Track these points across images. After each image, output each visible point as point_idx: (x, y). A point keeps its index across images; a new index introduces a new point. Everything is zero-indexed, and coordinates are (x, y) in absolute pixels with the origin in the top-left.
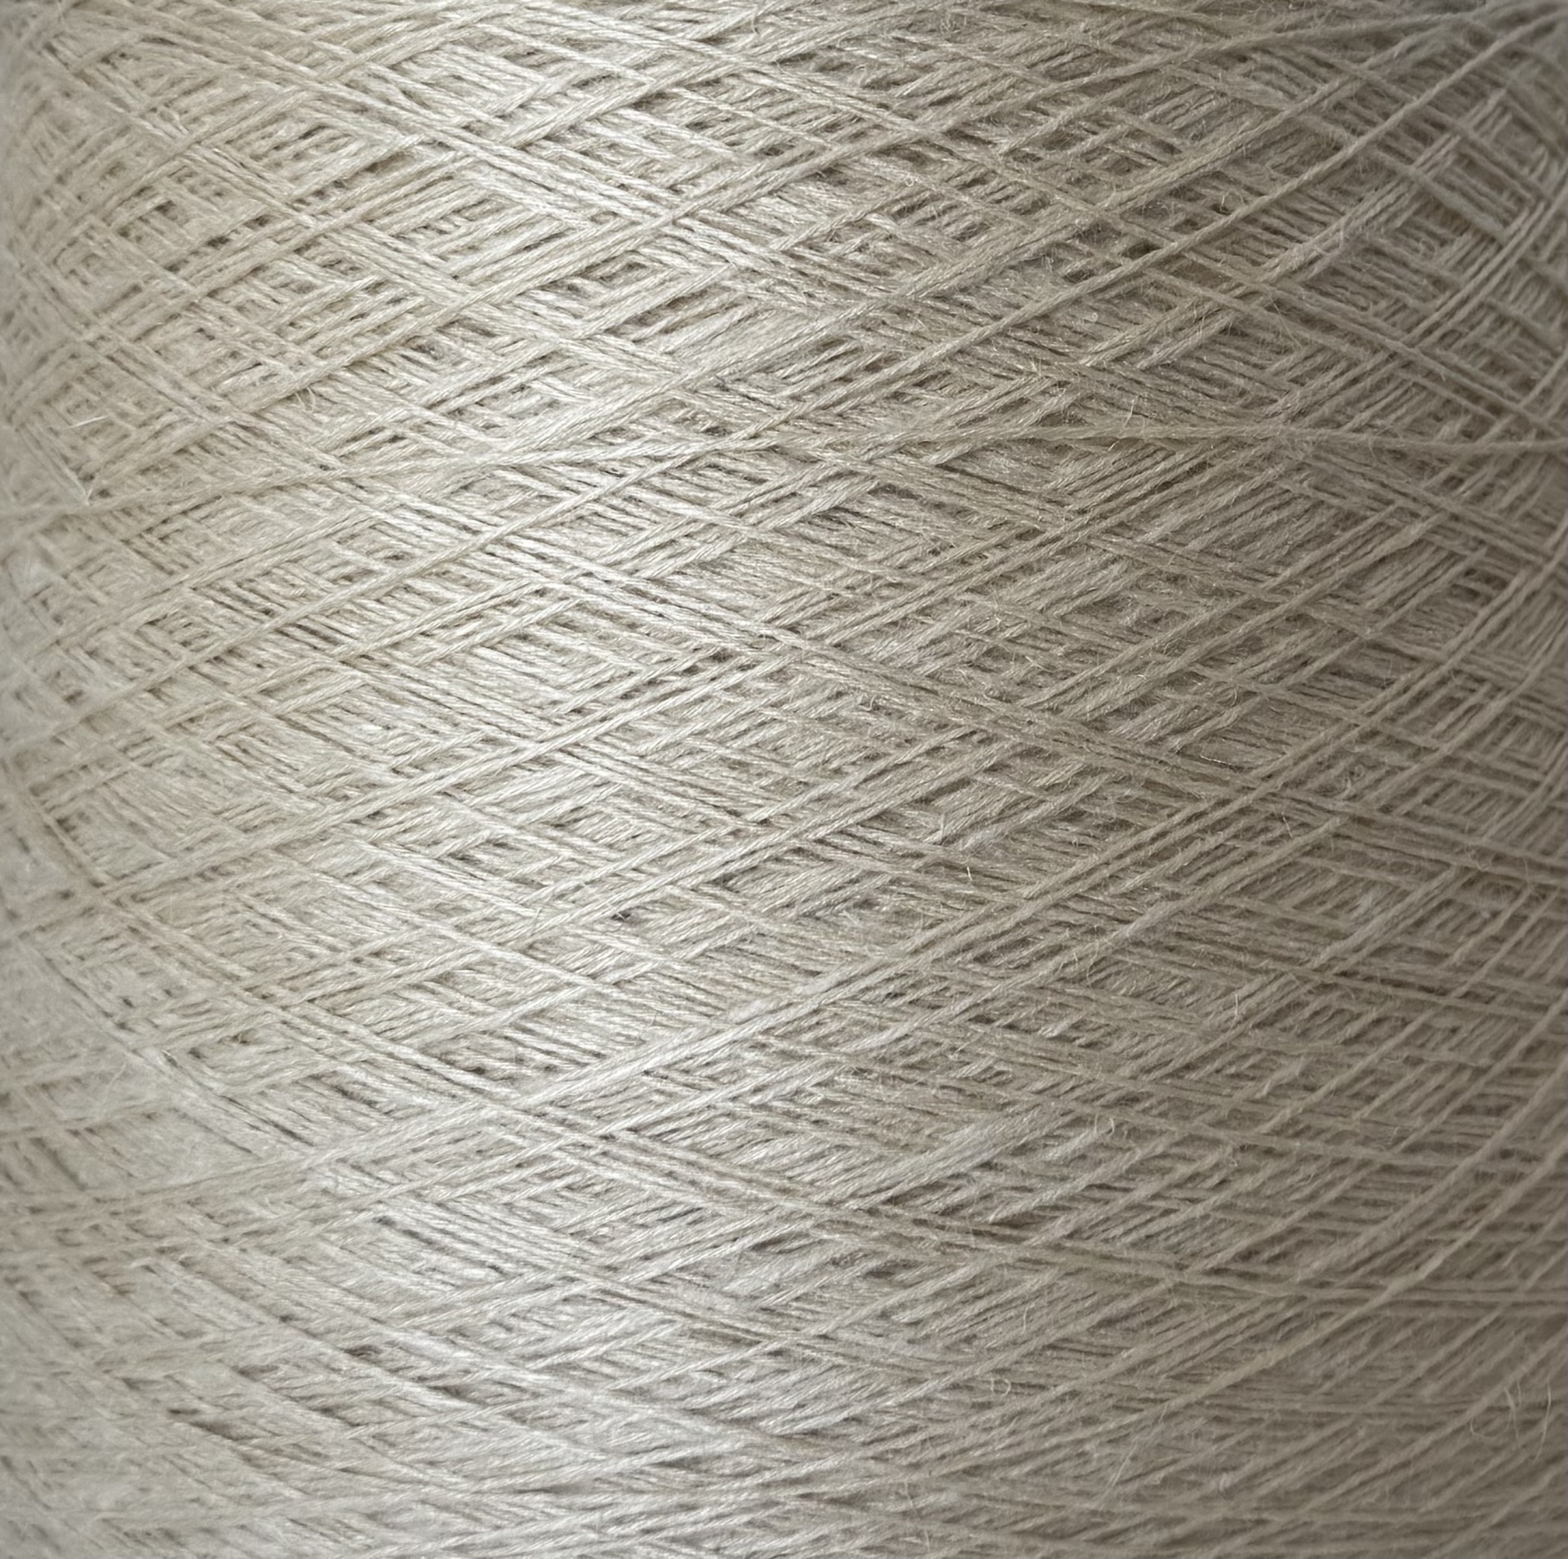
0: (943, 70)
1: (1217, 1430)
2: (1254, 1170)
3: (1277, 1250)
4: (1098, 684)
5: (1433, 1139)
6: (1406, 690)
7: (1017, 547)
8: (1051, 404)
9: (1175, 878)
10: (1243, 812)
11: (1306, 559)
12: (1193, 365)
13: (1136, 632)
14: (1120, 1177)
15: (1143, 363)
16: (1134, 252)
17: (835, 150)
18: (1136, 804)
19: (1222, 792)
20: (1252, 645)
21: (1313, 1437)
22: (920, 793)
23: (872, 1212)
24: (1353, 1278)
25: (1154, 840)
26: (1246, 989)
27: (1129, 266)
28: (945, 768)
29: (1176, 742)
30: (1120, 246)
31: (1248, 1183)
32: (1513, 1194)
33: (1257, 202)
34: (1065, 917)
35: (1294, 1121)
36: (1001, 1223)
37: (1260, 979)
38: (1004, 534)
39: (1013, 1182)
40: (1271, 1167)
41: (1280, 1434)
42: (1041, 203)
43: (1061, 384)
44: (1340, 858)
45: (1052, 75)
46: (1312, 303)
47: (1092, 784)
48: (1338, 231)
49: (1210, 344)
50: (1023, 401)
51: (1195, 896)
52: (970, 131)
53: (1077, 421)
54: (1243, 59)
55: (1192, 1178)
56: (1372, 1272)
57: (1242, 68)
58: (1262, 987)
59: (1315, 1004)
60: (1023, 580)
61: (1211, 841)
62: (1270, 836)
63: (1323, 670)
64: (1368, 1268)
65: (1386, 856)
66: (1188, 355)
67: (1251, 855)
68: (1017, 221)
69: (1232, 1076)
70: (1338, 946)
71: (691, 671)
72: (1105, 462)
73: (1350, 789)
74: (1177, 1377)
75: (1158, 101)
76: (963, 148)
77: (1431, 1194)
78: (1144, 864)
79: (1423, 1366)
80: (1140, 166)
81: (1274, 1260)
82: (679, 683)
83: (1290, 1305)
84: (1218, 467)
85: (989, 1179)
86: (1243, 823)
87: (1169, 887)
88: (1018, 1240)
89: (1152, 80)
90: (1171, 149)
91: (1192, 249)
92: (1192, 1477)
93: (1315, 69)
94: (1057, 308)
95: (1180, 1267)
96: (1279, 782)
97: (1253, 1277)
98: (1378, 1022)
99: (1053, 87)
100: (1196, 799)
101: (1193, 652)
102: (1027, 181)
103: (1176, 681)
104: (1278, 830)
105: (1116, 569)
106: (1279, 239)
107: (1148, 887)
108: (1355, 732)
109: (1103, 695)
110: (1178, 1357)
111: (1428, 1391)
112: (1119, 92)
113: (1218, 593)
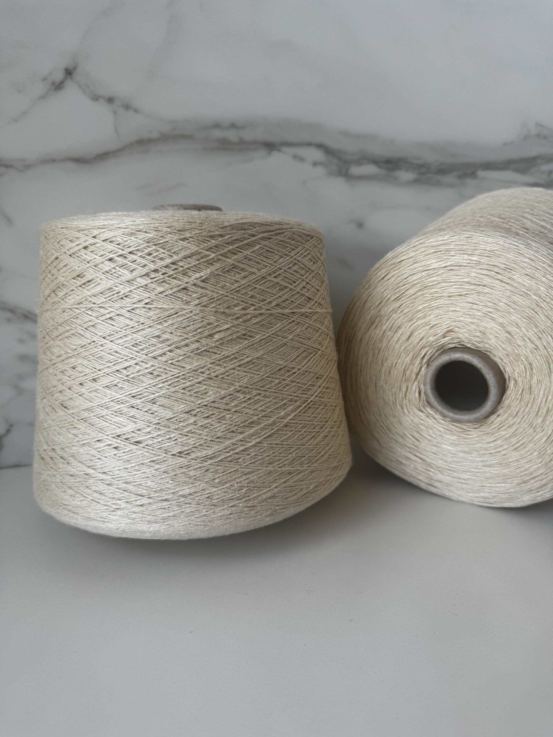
0: (129, 241)
1: (171, 482)
2: (182, 438)
3: (187, 452)
4: (155, 351)
5: (223, 436)
6: (223, 355)
7: (141, 325)
8: (147, 301)
9: (169, 385)
10: (183, 375)
11: (199, 330)
12: (175, 295)
13: (163, 342)
14: (155, 436)
15: (165, 294)
16: (163, 274)
17: (111, 256)
18: (162, 372)
19: (178, 371)
20: (187, 345)
21: (190, 486)
22: (124, 367)
23: (114, 437)
24: (202, 459)
25: (165, 379)
26: (183, 406)
27: (162, 276)
28: (127, 363)
29: (170, 362)
30: (160, 273)
31: (180, 440)
32: (242, 448)
33: (189, 265)
34: (147, 390)
35: (191, 430)
36: (135, 442)
37: (186, 405)
38: (139, 323)
39: (137, 435)
40: (185, 438)
41: (185, 484)
42: (145, 265)
43: (149, 297)
44: (205, 385)
45: (148, 242)
46: (202, 284)
47: (153, 368)
48: (209, 271)
49: (179, 291)
50: (142, 300)
51: (174, 389)
52: (134, 252)
53: (152, 304)
54: (188, 239)
55: (169, 438)
56: (207, 458)
57: (187, 241)
58: (186, 406)
59: (198, 410)
60: (142, 331)
61: (177, 380)
62: (189, 380)
63: (204, 351)
64: (206, 458)
65: (216, 385)
66: (174, 293)
67: (185, 383)
68: (141, 268)
69: (179, 421)
70: (203, 400)
71: (90, 344)
72: (158, 311)
73: (208, 372)
74: (164, 472)
75: (169, 247)
76: (132, 255)
77: (221, 446)
78: (163, 382)
79: (217, 476)
80: (165, 259)
81: (186, 454)
82: (88, 345)
83: (188, 462)
84: (180, 313)
85: (133, 434)
86: (183, 377)
87: (168, 387)
88: (137, 445)
89: (167, 243)
90: (172, 256)
91: (175, 274)
92: (167, 489)
93: (205, 241)
94: (148, 284)
95: (166, 453)
96: (191, 370)
97: (181, 457)
98: (213, 414)
99: (148, 244)
100: (174, 372)
101: (173, 346)
102: (143, 262)
103: (170, 351)
104: (192, 378)
105: (158, 331)
106: (195, 273)
107: (163, 387)
108: (209, 362)
109: (156, 353)
110: (164, 469)
111: (217, 481)
112: (160, 246)
113: (180, 336)
